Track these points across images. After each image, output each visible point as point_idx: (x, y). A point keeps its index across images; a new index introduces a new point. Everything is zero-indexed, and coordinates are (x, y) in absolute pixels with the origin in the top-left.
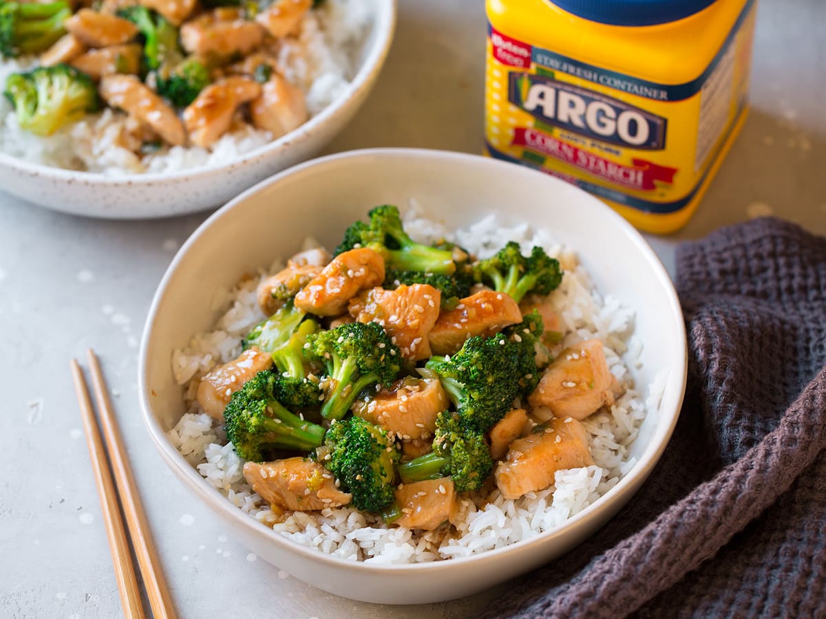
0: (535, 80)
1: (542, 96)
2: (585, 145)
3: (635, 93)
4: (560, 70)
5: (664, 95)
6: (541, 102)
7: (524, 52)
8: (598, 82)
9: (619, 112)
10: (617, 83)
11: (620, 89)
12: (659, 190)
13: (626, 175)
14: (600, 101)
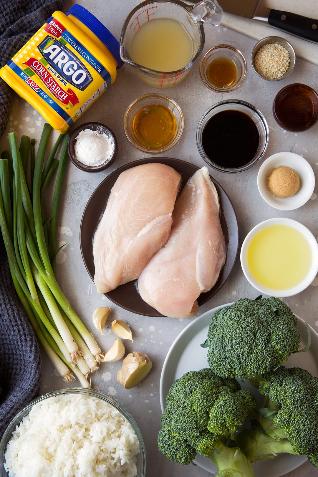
0: (56, 43)
1: (54, 50)
2: (55, 76)
3: (91, 64)
4: (70, 43)
5: (100, 70)
6: (51, 52)
7: (61, 31)
8: (81, 54)
9: (79, 68)
10: (88, 57)
11: (87, 60)
12: (68, 106)
13: (61, 94)
14: (75, 62)
